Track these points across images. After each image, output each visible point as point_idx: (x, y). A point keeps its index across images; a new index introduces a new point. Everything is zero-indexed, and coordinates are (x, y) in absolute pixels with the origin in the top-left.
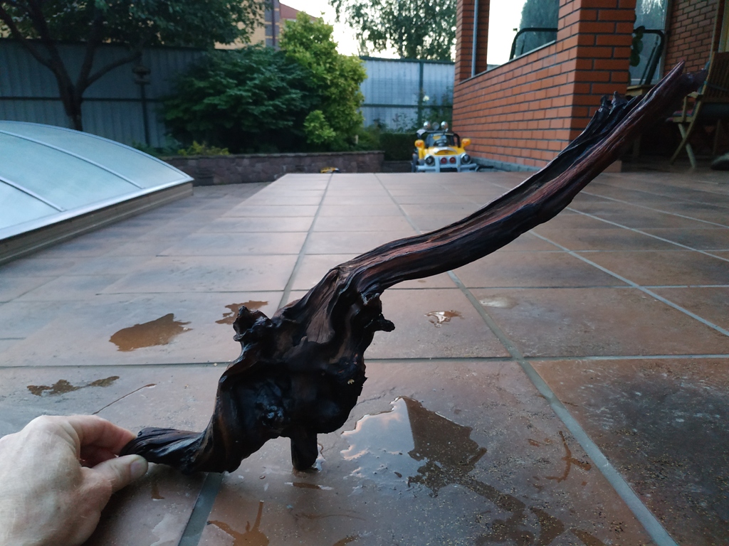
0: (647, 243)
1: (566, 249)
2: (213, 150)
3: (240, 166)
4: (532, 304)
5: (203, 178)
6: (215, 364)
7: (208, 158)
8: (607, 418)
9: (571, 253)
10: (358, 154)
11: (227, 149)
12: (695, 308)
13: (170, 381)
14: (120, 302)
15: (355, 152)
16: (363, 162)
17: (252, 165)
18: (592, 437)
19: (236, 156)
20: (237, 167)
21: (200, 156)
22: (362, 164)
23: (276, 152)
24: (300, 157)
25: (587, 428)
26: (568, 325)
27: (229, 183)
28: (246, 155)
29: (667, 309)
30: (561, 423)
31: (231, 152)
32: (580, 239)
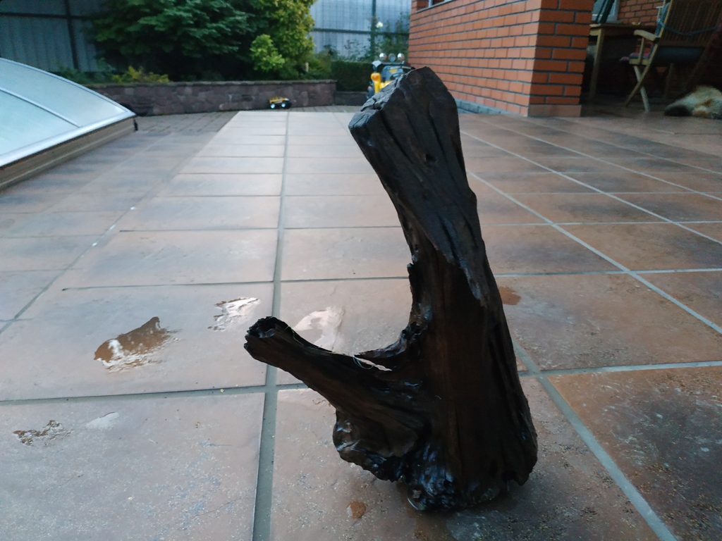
0: (625, 213)
1: (549, 222)
2: (151, 77)
3: (181, 95)
5: (141, 108)
7: (146, 86)
9: (555, 226)
11: (166, 76)
12: (687, 298)
15: (306, 81)
16: (314, 92)
17: (195, 94)
19: (178, 83)
20: (179, 96)
21: (137, 83)
22: (312, 94)
23: (222, 80)
24: (247, 85)
26: (574, 326)
27: (170, 114)
28: (188, 83)
29: (662, 302)
31: (171, 78)
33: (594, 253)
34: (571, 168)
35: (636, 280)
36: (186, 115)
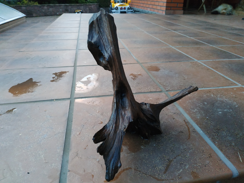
0: (196, 43)
1: (171, 46)
2: (32, 3)
3: (43, 9)
4: (164, 69)
5: (29, 14)
6: (55, 100)
7: (30, 6)
8: (198, 113)
9: (173, 47)
10: (89, 5)
11: (37, 2)
12: (216, 68)
13: (38, 109)
14: (9, 74)
15: (88, 4)
16: (91, 8)
17: (48, 9)
18: (195, 121)
19: (41, 5)
20: (42, 10)
21: (26, 5)
22: (90, 9)
23: (58, 4)
24: (67, 5)
25: (192, 118)
26: (178, 77)
27: (40, 16)
28: (45, 5)
29: (208, 69)
30: (183, 116)
31: (39, 3)
32: (175, 42)
33: (186, 55)
34: (179, 30)
35: (200, 63)
36: (45, 17)
